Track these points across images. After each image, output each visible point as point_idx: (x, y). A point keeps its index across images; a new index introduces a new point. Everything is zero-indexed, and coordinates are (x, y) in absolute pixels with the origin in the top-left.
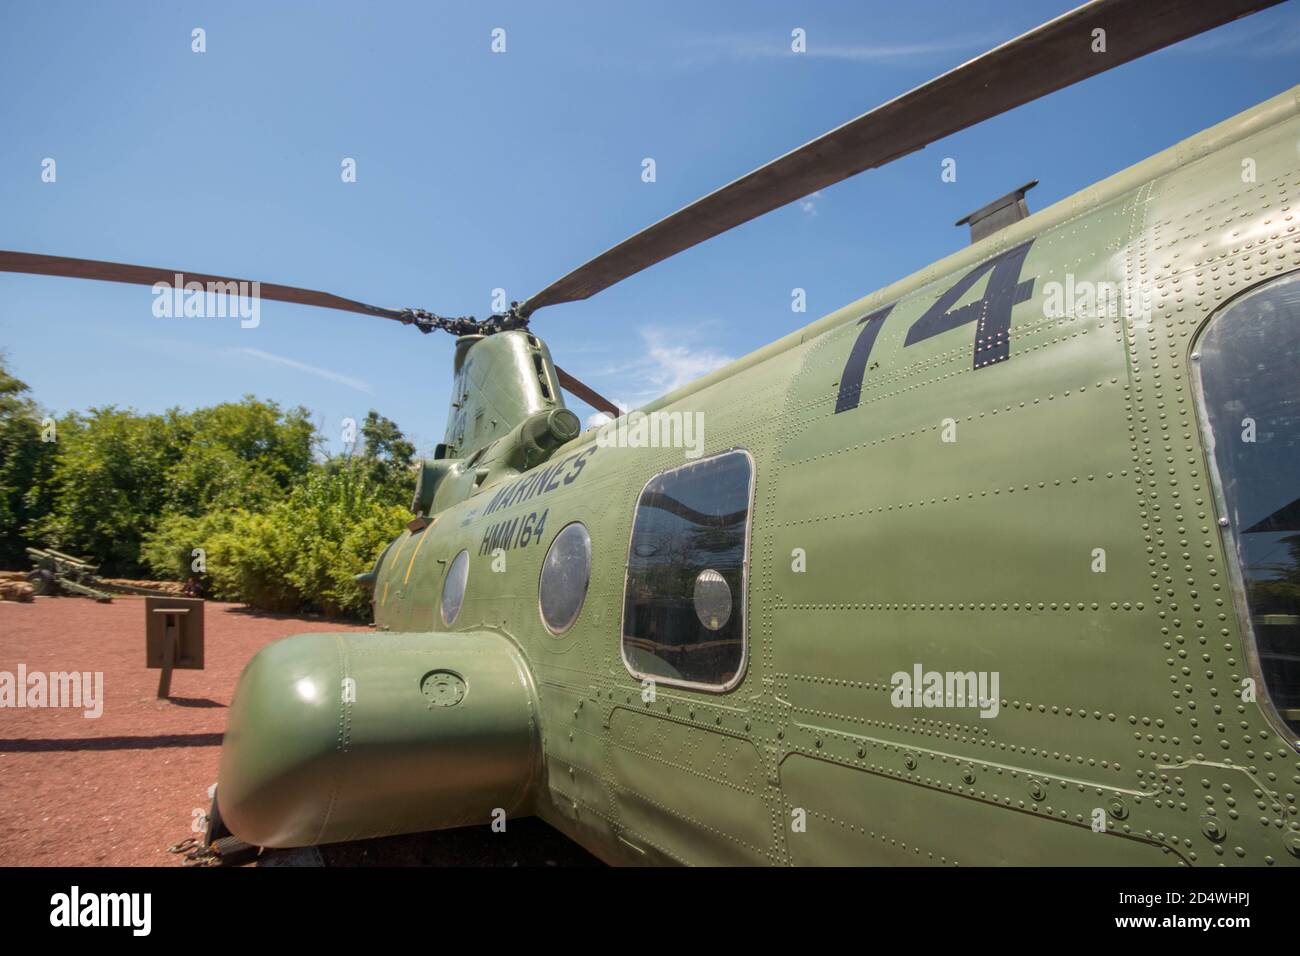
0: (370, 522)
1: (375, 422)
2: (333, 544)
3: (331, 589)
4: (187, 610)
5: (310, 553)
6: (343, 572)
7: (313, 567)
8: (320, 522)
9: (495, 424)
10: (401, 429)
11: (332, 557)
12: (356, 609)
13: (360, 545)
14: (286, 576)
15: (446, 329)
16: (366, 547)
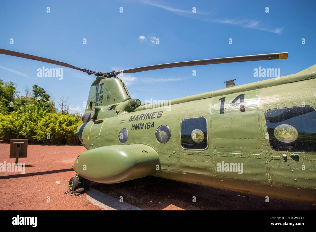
0: (47, 118)
1: (36, 88)
2: (35, 123)
3: (35, 136)
4: (23, 143)
5: (27, 126)
6: (39, 131)
7: (28, 130)
8: (29, 117)
9: (115, 100)
10: (45, 90)
11: (35, 127)
12: (42, 141)
13: (44, 124)
14: (20, 132)
15: (94, 74)
16: (46, 124)
